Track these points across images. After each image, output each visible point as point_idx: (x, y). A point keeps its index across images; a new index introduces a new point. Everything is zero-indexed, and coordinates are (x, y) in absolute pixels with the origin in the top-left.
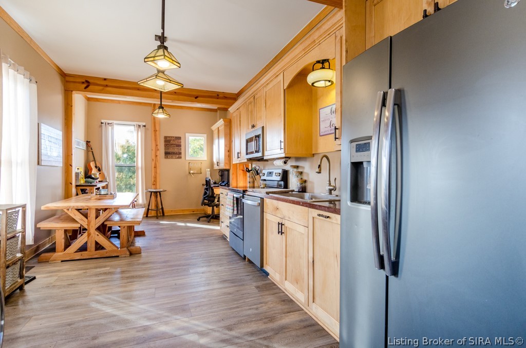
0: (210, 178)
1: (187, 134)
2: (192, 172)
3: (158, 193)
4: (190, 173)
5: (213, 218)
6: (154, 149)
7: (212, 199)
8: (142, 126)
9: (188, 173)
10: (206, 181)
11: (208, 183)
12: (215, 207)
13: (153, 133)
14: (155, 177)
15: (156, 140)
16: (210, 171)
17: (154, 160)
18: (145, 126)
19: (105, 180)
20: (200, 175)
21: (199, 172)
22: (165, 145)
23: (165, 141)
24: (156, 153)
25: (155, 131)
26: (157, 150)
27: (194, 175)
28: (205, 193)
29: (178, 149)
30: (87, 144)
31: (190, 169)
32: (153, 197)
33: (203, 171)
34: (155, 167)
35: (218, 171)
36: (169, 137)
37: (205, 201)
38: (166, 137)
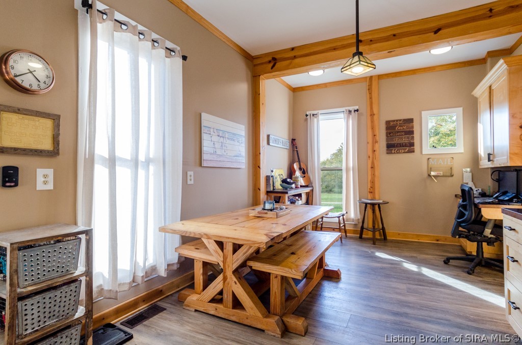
0: (471, 185)
1: (423, 112)
2: (433, 173)
3: (377, 207)
4: (429, 175)
5: (479, 264)
6: (370, 140)
7: (477, 227)
8: (353, 112)
9: (426, 175)
10: (463, 191)
11: (466, 194)
12: (484, 244)
13: (369, 118)
14: (373, 182)
15: (373, 128)
16: (471, 171)
17: (371, 156)
18: (357, 110)
19: (310, 185)
20: (450, 178)
21: (449, 174)
22: (387, 133)
23: (387, 128)
24: (373, 147)
25: (372, 115)
26: (375, 142)
27: (439, 178)
28: (461, 215)
29: (408, 138)
30: (292, 142)
31: (430, 169)
32: (369, 210)
33: (455, 172)
34: (372, 168)
35: (490, 172)
36: (394, 121)
37: (461, 229)
38: (388, 122)
